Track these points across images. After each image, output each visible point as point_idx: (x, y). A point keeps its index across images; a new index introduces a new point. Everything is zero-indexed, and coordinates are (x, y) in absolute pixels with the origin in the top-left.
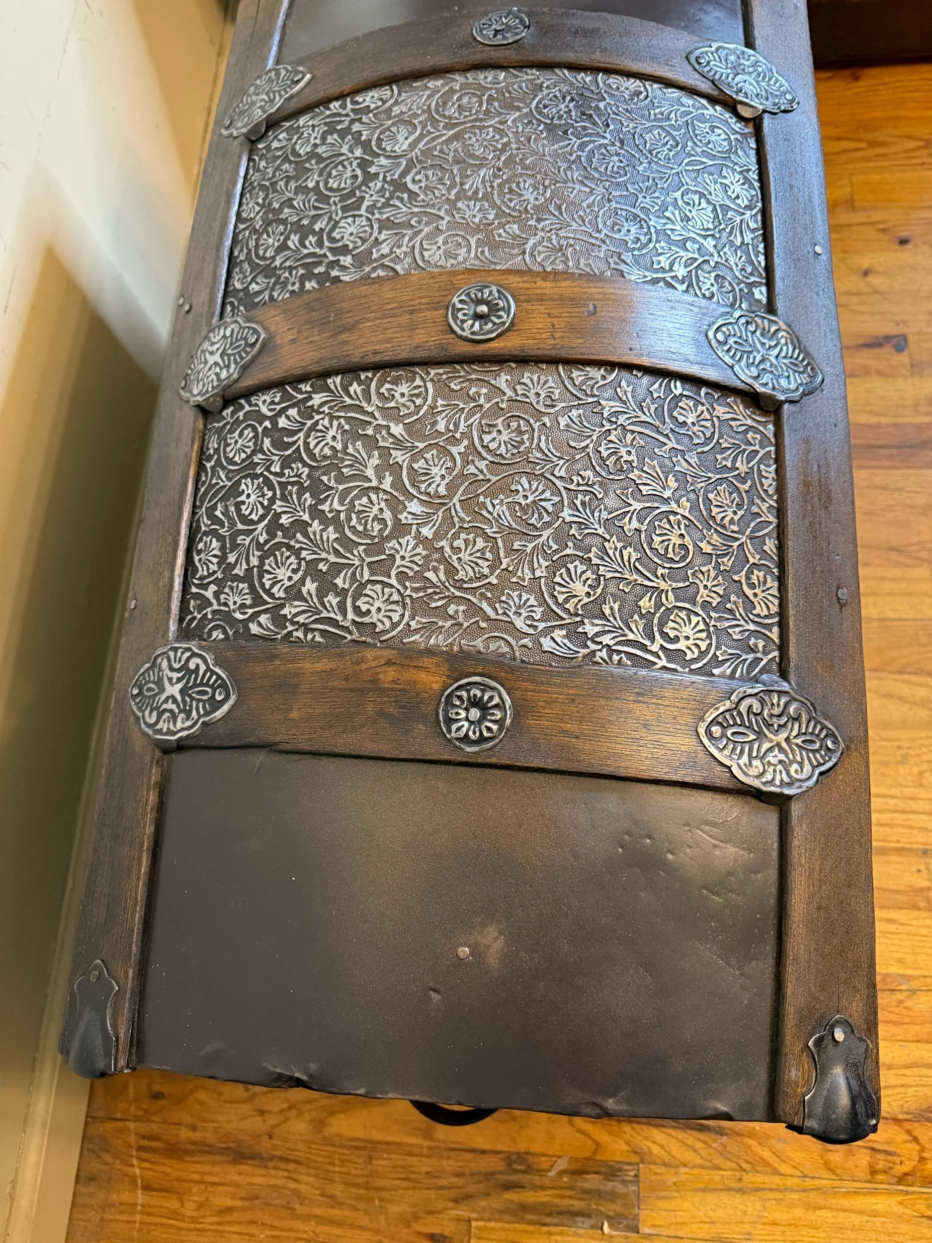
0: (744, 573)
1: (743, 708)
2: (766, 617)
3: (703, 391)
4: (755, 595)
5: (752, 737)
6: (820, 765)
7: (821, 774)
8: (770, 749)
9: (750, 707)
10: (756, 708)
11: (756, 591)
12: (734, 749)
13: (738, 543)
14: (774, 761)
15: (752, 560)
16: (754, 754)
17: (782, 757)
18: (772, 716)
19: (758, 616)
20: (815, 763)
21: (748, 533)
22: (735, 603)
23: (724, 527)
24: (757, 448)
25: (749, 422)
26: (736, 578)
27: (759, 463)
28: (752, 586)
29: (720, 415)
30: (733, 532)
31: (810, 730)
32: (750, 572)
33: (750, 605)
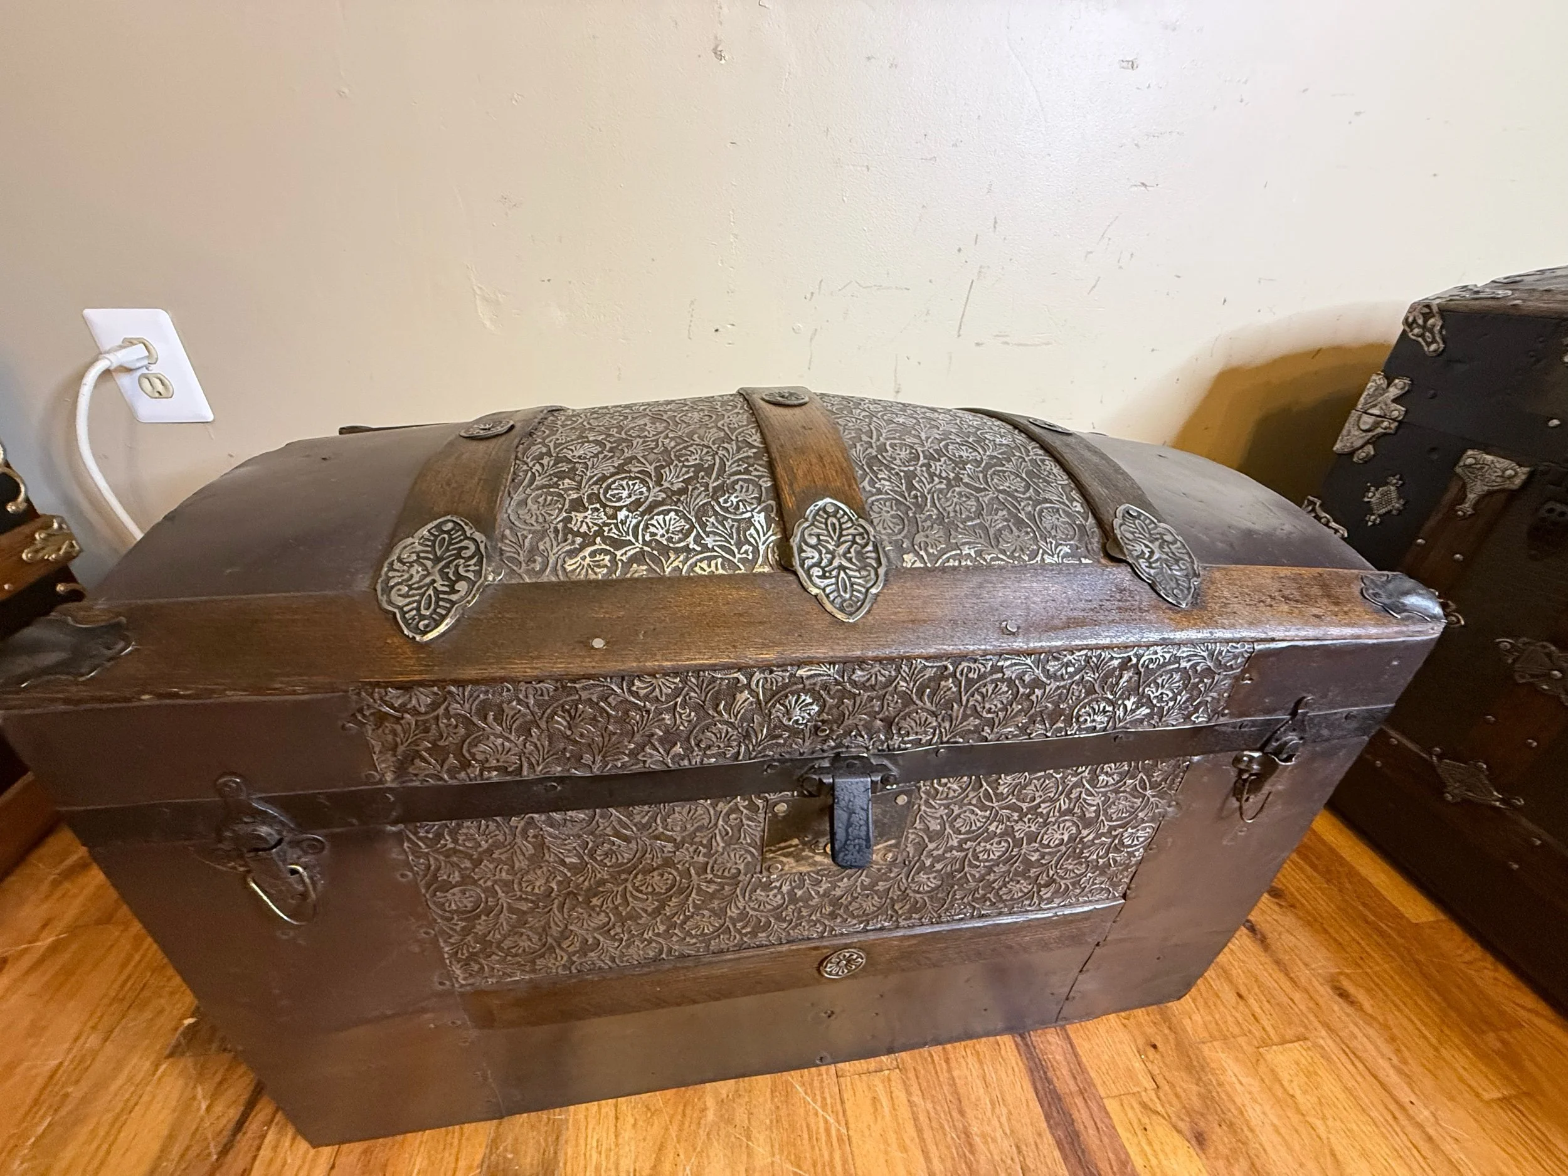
0: (604, 547)
1: (465, 543)
2: (565, 569)
3: (773, 503)
4: (584, 558)
5: (439, 553)
6: (404, 614)
7: (394, 614)
8: (426, 569)
9: (467, 548)
10: (466, 554)
11: (588, 559)
12: (429, 540)
13: (633, 540)
14: (413, 571)
15: (618, 553)
16: (422, 555)
17: (416, 578)
18: (457, 566)
19: (565, 562)
20: (405, 609)
21: (646, 548)
22: (573, 542)
23: (646, 527)
24: (738, 556)
25: (762, 548)
26: (598, 540)
27: (722, 557)
28: (593, 554)
29: (756, 518)
30: (643, 536)
31: (441, 603)
32: (606, 552)
33: (572, 554)
